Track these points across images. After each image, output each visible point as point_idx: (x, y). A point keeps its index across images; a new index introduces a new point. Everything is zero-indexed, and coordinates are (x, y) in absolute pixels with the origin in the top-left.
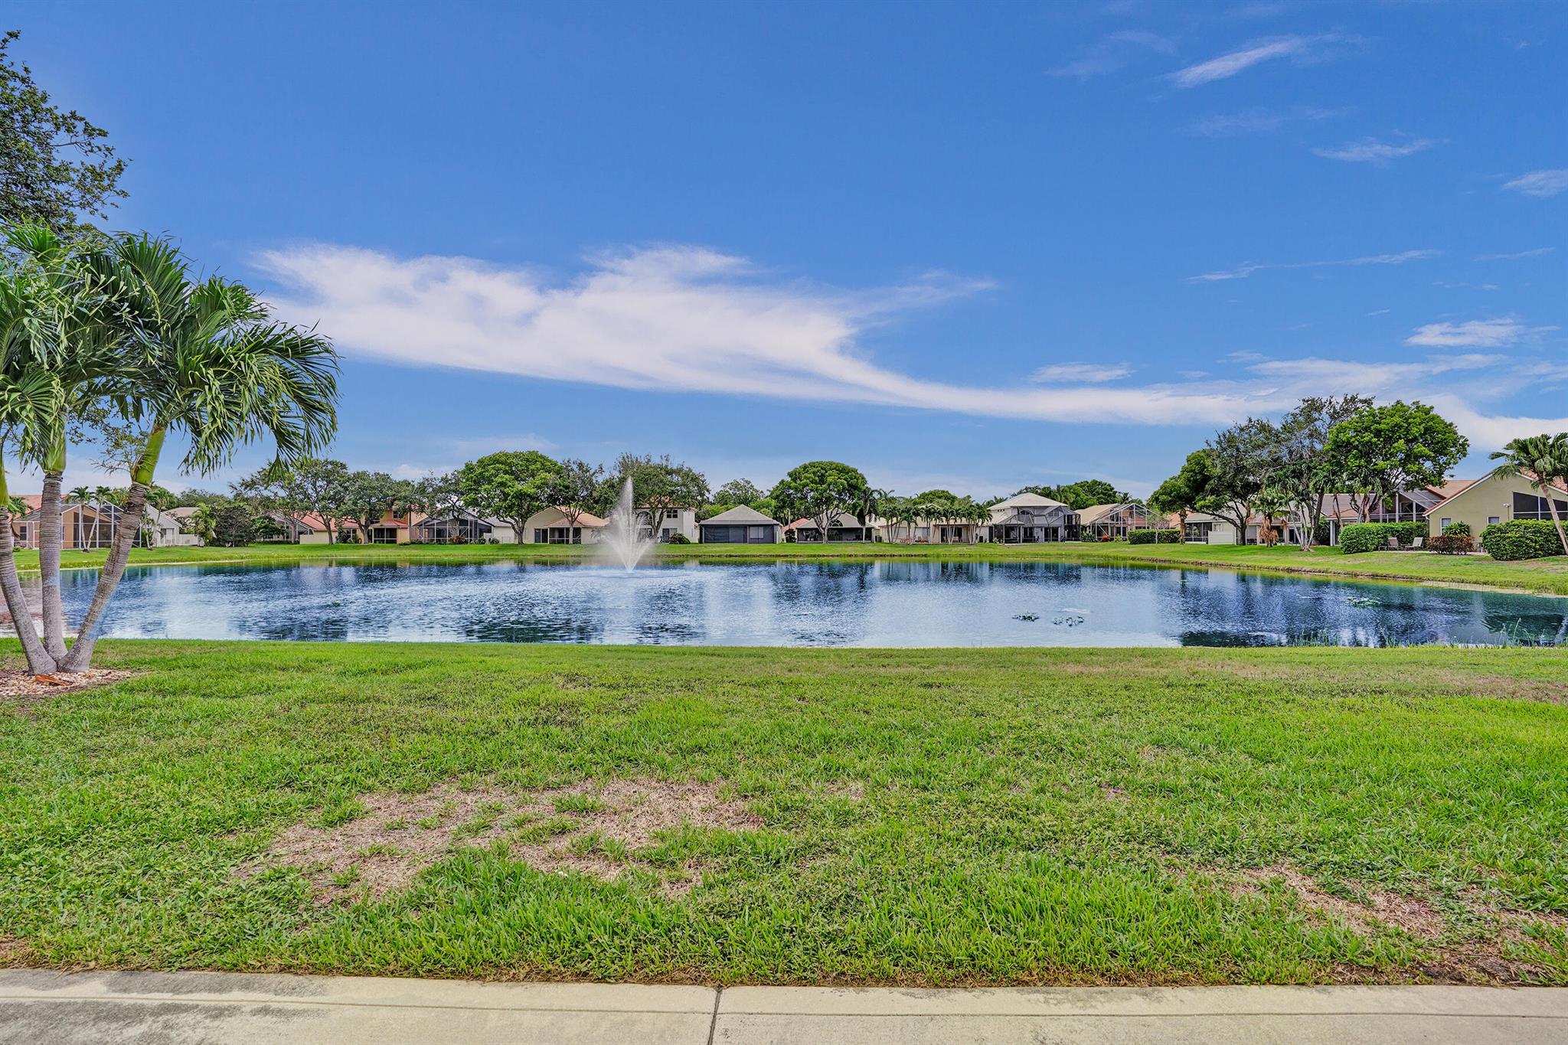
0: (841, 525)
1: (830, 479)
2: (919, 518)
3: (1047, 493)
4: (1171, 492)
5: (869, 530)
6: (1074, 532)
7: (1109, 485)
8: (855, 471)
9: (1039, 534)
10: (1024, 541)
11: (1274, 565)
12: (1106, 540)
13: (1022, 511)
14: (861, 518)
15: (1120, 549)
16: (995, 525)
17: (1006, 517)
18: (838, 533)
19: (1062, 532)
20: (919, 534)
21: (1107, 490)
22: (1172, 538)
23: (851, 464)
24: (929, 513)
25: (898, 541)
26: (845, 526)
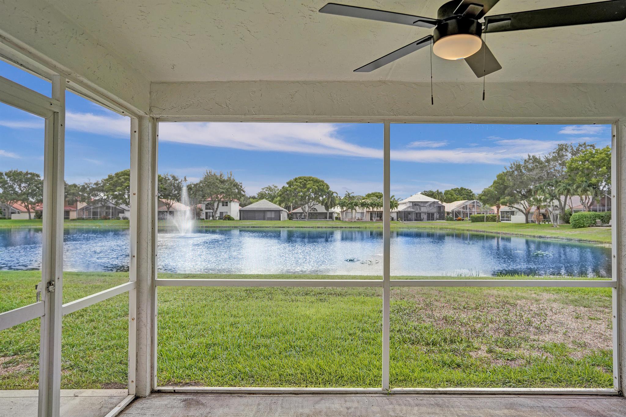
0: (317, 210)
1: (308, 186)
2: (357, 208)
3: (431, 194)
4: (488, 194)
5: (331, 214)
6: (442, 215)
7: (470, 190)
8: (323, 182)
9: (424, 216)
10: (416, 220)
11: (533, 234)
12: (459, 220)
13: (415, 204)
14: (327, 208)
15: (466, 226)
16: (399, 212)
17: (406, 207)
18: (314, 215)
19: (436, 216)
20: (359, 216)
21: (468, 192)
23: (320, 178)
24: (363, 205)
25: (347, 220)
26: (318, 211)
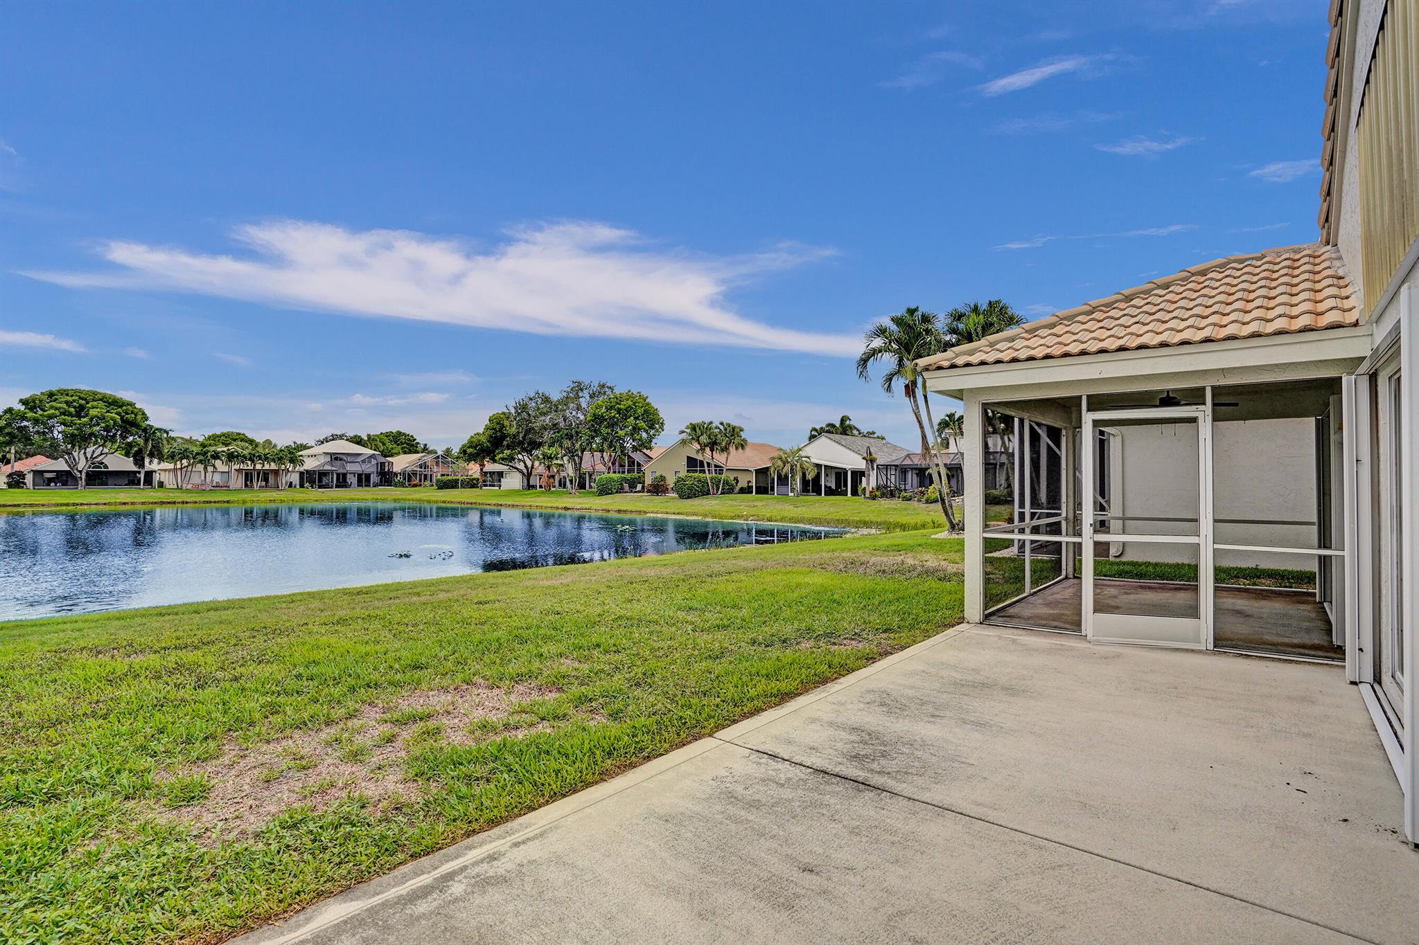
0: (106, 467)
1: (93, 412)
2: (218, 463)
3: (358, 441)
4: (477, 446)
5: (149, 474)
6: (387, 478)
7: (412, 436)
8: (132, 405)
9: (352, 480)
10: (337, 486)
12: (415, 486)
13: (335, 457)
14: (139, 461)
15: (428, 495)
16: (307, 471)
17: (318, 463)
18: (98, 477)
19: (374, 478)
20: (217, 478)
21: (410, 440)
22: (472, 484)
23: (125, 395)
24: (231, 457)
25: (190, 486)
26: (110, 469)
